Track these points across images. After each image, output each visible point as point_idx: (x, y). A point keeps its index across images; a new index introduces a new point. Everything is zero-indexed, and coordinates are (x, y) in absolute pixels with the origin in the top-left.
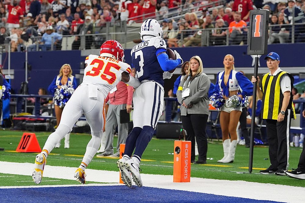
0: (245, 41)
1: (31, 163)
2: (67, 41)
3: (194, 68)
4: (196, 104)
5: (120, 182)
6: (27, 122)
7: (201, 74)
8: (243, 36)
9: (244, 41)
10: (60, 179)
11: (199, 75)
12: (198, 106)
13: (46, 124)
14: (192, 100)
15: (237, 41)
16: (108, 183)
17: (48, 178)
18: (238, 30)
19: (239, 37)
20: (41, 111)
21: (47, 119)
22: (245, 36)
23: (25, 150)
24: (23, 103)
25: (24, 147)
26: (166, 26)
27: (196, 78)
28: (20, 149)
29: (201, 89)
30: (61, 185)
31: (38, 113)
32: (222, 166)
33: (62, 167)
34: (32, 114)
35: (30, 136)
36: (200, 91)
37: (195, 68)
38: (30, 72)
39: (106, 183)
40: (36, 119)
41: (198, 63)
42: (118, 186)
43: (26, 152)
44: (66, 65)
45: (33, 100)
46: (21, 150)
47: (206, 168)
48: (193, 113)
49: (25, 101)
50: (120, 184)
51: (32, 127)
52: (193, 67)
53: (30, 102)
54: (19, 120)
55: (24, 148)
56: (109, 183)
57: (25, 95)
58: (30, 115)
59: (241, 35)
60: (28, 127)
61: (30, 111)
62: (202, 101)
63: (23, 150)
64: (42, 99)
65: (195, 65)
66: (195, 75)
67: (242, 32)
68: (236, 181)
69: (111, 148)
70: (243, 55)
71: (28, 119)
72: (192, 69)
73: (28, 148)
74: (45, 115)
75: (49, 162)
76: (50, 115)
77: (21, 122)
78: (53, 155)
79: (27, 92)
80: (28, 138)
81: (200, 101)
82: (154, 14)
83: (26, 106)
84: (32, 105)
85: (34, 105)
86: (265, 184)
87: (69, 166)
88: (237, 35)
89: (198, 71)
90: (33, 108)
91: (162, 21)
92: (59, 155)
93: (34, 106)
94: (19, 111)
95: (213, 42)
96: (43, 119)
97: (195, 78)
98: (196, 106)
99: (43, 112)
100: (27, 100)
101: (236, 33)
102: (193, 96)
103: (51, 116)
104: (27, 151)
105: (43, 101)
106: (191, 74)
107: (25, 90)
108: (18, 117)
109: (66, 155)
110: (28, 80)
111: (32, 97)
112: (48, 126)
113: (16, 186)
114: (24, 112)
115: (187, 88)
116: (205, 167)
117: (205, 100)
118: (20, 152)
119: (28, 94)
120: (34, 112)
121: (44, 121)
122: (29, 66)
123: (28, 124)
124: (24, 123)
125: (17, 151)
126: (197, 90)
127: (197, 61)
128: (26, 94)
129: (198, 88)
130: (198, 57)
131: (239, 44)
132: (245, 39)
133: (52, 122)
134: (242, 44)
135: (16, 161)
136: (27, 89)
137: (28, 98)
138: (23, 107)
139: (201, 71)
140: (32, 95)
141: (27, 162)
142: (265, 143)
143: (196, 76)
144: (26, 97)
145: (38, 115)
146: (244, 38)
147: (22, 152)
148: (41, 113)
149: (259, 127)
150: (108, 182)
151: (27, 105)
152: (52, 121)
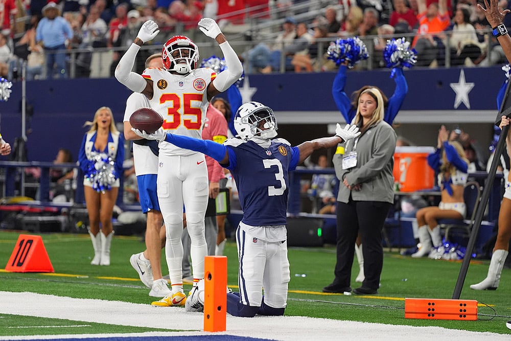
0: (441, 61)
1: (34, 292)
2: (100, 60)
3: (366, 110)
4: (369, 183)
5: (205, 330)
6: (25, 215)
7: (378, 123)
8: (437, 51)
9: (438, 60)
10: (90, 323)
11: (376, 124)
12: (372, 186)
13: (62, 218)
14: (361, 174)
15: (425, 60)
16: (181, 331)
17: (67, 320)
18: (428, 39)
19: (429, 51)
20: (52, 193)
21: (64, 210)
22: (441, 51)
23: (23, 268)
24: (17, 179)
25: (21, 261)
26: (290, 31)
27: (369, 132)
28: (13, 265)
29: (378, 154)
30: (92, 335)
31: (46, 198)
32: (398, 299)
33: (93, 299)
34: (34, 199)
35: (32, 241)
36: (376, 157)
37: (368, 111)
38: (30, 119)
39: (178, 331)
40: (42, 208)
41: (375, 102)
42: (202, 336)
43: (25, 273)
44: (104, 110)
45: (37, 172)
46: (16, 268)
47: (368, 302)
48: (363, 200)
49: (21, 175)
50: (206, 332)
51: (34, 224)
52: (364, 108)
53: (30, 178)
54: (11, 211)
55: (20, 264)
56: (183, 331)
57: (21, 163)
58: (31, 202)
59: (433, 48)
60: (28, 224)
61: (31, 193)
62: (381, 178)
63: (18, 267)
64: (54, 171)
65: (369, 106)
66: (368, 125)
67: (435, 43)
68: (425, 327)
69: (186, 264)
70: (438, 86)
71: (26, 209)
72: (363, 113)
73: (28, 265)
74: (60, 201)
75: (69, 290)
76: (68, 201)
77: (13, 215)
78: (76, 277)
79: (26, 158)
80: (29, 244)
81: (375, 176)
82: (267, 9)
83: (24, 185)
84: (34, 181)
85: (39, 182)
86: (480, 332)
87: (106, 299)
88: (426, 48)
89: (374, 117)
90: (37, 188)
91: (282, 21)
92: (87, 277)
93: (37, 185)
94: (9, 194)
95: (379, 62)
96: (55, 209)
97: (367, 131)
98: (368, 187)
99: (55, 196)
100: (25, 173)
101: (424, 44)
102: (362, 167)
103: (71, 203)
104: (26, 269)
105: (55, 174)
106: (360, 122)
107: (20, 153)
108: (8, 205)
109: (100, 278)
110: (26, 135)
111: (36, 167)
112: (65, 221)
113: (8, 335)
114: (19, 195)
115: (352, 151)
116: (365, 300)
117: (385, 175)
118: (14, 272)
119: (27, 161)
120: (38, 195)
121: (58, 213)
122: (29, 108)
123: (27, 218)
124: (19, 216)
125: (8, 270)
126: (372, 155)
127: (372, 99)
128: (23, 161)
129: (372, 153)
130: (376, 91)
131: (428, 65)
132: (442, 56)
133: (74, 216)
134: (434, 65)
135: (7, 289)
136: (26, 151)
137: (26, 170)
138: (18, 186)
139: (379, 119)
140: (34, 163)
141: (27, 291)
142: (479, 255)
143: (368, 127)
144: (22, 167)
145: (46, 202)
146: (438, 54)
147: (16, 272)
148: (51, 197)
149: (468, 225)
150: (182, 329)
151: (26, 182)
152: (72, 212)
